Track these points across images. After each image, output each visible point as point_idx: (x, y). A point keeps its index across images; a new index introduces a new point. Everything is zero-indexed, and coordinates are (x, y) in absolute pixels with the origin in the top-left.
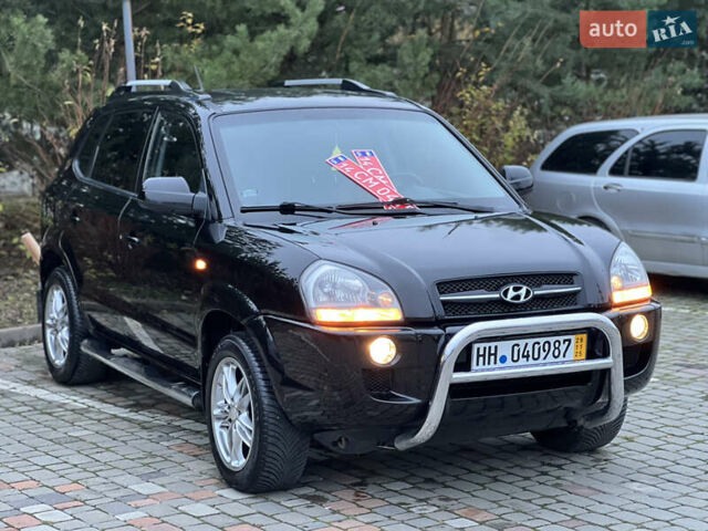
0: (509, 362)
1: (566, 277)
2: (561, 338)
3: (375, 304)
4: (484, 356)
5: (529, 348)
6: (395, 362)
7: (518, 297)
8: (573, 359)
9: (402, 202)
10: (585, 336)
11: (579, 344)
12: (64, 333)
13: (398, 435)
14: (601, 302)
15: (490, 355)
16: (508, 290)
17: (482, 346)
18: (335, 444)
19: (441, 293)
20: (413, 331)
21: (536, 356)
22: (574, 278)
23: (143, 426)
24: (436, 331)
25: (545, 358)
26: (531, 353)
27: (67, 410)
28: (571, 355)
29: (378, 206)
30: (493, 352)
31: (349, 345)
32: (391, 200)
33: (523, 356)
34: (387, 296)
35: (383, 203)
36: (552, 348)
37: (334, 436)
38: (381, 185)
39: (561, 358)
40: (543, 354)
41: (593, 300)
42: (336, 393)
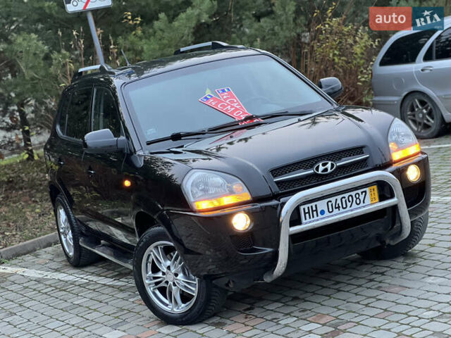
0: (327, 214)
1: (358, 150)
2: (359, 191)
3: (232, 192)
4: (309, 213)
5: (339, 202)
6: (251, 227)
7: (326, 170)
8: (370, 203)
9: (251, 118)
10: (375, 187)
11: (372, 193)
12: (70, 235)
13: (265, 273)
14: (384, 162)
15: (313, 211)
16: (318, 166)
17: (306, 206)
18: (227, 285)
19: (275, 177)
20: (259, 205)
21: (344, 206)
22: (364, 149)
23: (121, 289)
24: (274, 202)
25: (351, 206)
26: (340, 205)
27: (76, 286)
28: (368, 201)
29: (235, 124)
30: (314, 209)
31: (219, 222)
32: (243, 118)
33: (336, 208)
34: (238, 186)
35: (239, 121)
36: (355, 199)
37: (226, 280)
38: (237, 109)
39: (362, 204)
40: (349, 204)
41: (378, 162)
42: (218, 253)
